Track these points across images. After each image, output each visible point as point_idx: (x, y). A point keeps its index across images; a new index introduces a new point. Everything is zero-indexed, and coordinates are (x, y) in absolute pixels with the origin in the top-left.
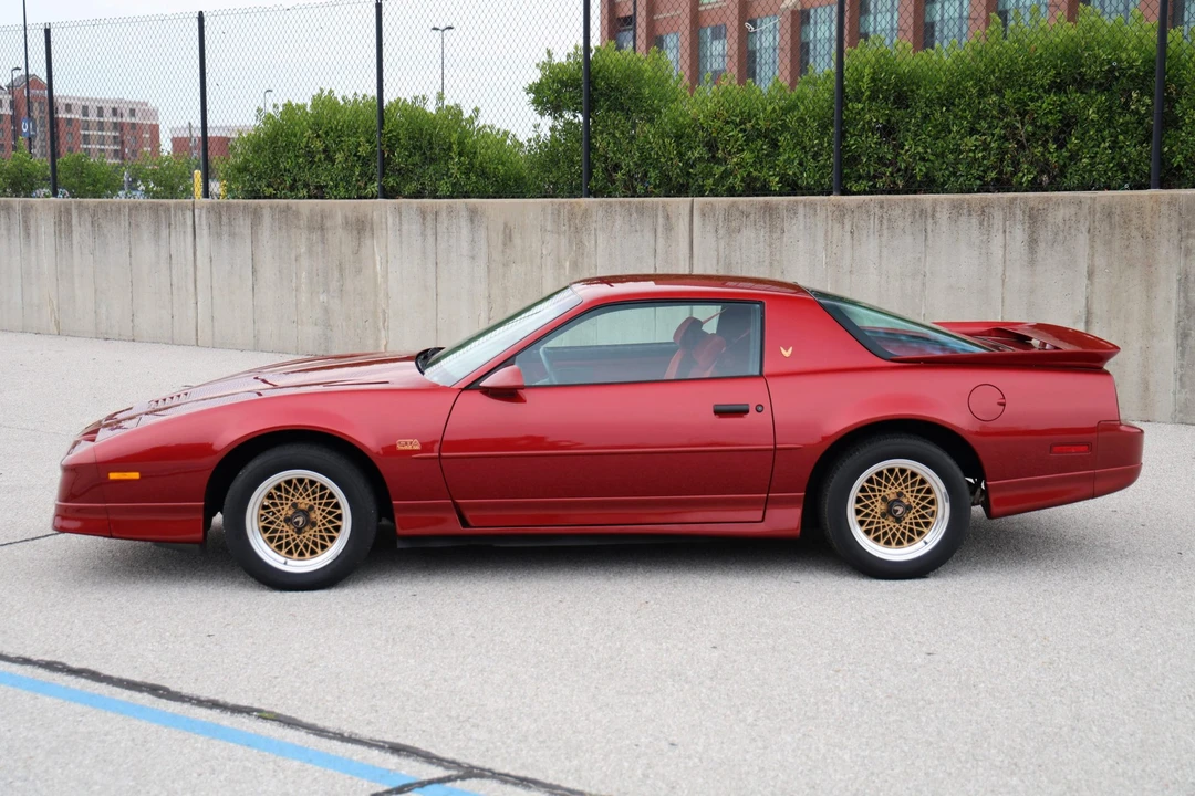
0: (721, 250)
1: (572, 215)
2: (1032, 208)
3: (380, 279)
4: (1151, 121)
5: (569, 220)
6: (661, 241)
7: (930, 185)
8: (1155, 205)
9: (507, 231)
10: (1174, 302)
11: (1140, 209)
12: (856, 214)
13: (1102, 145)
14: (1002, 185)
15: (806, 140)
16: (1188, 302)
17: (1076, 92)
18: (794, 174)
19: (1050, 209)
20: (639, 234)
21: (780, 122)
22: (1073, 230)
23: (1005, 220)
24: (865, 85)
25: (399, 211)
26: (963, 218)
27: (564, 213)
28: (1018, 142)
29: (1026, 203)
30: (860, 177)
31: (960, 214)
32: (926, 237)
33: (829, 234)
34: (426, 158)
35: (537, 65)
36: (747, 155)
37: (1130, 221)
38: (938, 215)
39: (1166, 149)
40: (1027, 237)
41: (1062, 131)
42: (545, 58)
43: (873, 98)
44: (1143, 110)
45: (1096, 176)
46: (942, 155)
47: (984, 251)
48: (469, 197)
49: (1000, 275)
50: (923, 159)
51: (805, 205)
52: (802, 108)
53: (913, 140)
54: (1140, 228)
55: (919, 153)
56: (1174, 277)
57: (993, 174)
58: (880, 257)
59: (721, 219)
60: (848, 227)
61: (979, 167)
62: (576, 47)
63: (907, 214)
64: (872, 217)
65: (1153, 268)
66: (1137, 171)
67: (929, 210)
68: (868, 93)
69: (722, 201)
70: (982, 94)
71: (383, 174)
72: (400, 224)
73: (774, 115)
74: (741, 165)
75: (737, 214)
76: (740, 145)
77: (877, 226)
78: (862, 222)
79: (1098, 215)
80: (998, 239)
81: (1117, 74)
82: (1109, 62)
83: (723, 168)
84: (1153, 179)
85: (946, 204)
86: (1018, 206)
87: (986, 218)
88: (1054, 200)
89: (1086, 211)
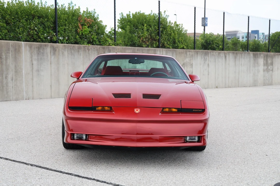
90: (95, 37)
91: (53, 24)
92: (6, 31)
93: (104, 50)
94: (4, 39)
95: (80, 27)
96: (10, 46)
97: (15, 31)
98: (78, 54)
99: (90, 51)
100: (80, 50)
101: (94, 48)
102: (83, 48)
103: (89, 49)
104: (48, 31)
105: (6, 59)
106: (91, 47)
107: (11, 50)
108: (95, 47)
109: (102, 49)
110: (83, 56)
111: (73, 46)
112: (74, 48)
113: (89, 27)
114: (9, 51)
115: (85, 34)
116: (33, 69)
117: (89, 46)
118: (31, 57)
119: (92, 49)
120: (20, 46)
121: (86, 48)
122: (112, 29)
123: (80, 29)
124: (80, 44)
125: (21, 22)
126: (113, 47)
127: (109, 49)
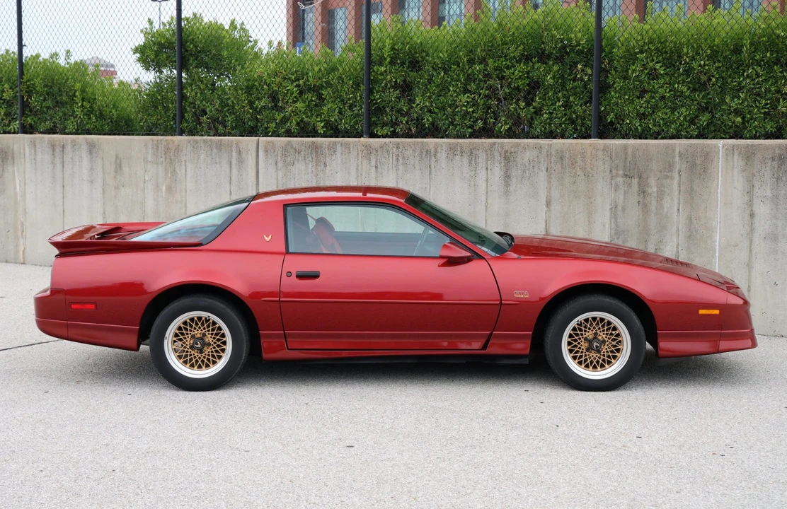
0: (280, 179)
1: (167, 149)
2: (506, 152)
3: (19, 198)
4: (592, 86)
5: (165, 154)
6: (235, 171)
7: (435, 132)
8: (593, 151)
9: (118, 161)
10: (607, 226)
11: (583, 154)
12: (379, 152)
13: (557, 104)
14: (487, 132)
15: (343, 94)
16: (617, 226)
17: (538, 62)
18: (336, 120)
19: (519, 152)
20: (218, 165)
21: (324, 80)
22: (536, 169)
23: (487, 160)
24: (387, 52)
25: (34, 144)
26: (457, 158)
27: (162, 147)
28: (498, 100)
29: (502, 148)
30: (385, 124)
31: (454, 155)
32: (430, 171)
33: (360, 168)
34: (57, 102)
35: (142, 31)
36: (299, 105)
37: (576, 163)
38: (439, 155)
39: (603, 109)
40: (503, 173)
41: (529, 93)
42: (147, 26)
43: (392, 63)
44: (586, 78)
45: (554, 128)
46: (443, 109)
47: (472, 183)
48: (91, 134)
49: (484, 203)
50: (430, 111)
51: (341, 145)
52: (341, 69)
53: (423, 96)
54: (582, 169)
55: (426, 106)
56: (608, 207)
57: (480, 123)
59: (280, 155)
60: (373, 163)
61: (471, 118)
62: (172, 18)
63: (417, 154)
64: (391, 155)
65: (592, 200)
66: (583, 124)
67: (433, 150)
68: (389, 59)
69: (280, 141)
70: (471, 62)
71: (23, 114)
72: (35, 154)
73: (320, 75)
74: (295, 112)
75: (292, 151)
76: (295, 97)
77: (395, 163)
78: (384, 160)
79: (553, 157)
80: (482, 175)
81: (568, 50)
82: (562, 41)
83: (283, 115)
84: (593, 131)
85: (444, 146)
86: (496, 149)
87: (473, 158)
88: (522, 145)
89: (545, 155)
96: (674, 157)
105: (660, 196)
107: (677, 170)
114: (672, 171)
116: (752, 230)
118: (750, 192)
120: (707, 156)
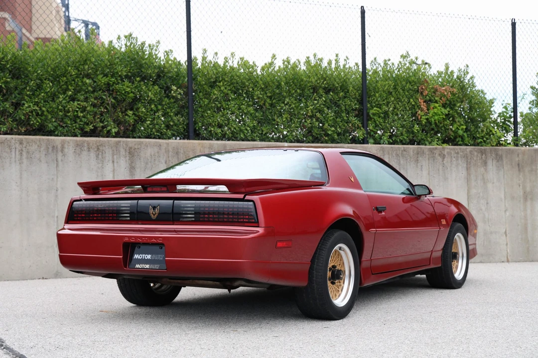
2: (131, 148)
8: (202, 149)
19: (142, 149)
22: (156, 162)
23: (113, 155)
26: (85, 153)
28: (106, 108)
29: (127, 145)
31: (82, 150)
32: (57, 164)
38: (66, 150)
40: (128, 165)
44: (179, 97)
57: (90, 127)
58: (21, 178)
61: (80, 121)
63: (42, 149)
64: (14, 150)
67: (59, 146)
77: (18, 156)
78: (4, 153)
79: (170, 153)
80: (109, 166)
81: (162, 75)
84: (191, 134)
85: (71, 143)
86: (122, 146)
87: (100, 153)
88: (144, 143)
89: (163, 151)
90: (459, 127)
91: (358, 103)
92: (254, 122)
93: (484, 155)
94: (250, 139)
95: (424, 106)
97: (273, 122)
98: (417, 166)
99: (445, 159)
100: (420, 158)
101: (458, 153)
102: (427, 153)
103: (444, 155)
104: (345, 118)
106: (448, 150)
108: (459, 151)
109: (479, 155)
110: (429, 171)
111: (402, 149)
112: (405, 153)
113: (444, 106)
115: (435, 120)
117: (444, 149)
119: (451, 154)
121: (437, 152)
122: (505, 108)
123: (421, 111)
124: (422, 144)
125: (286, 102)
126: (510, 149)
127: (497, 155)
